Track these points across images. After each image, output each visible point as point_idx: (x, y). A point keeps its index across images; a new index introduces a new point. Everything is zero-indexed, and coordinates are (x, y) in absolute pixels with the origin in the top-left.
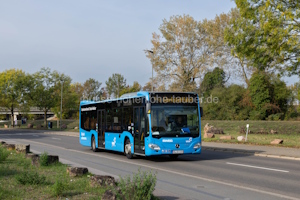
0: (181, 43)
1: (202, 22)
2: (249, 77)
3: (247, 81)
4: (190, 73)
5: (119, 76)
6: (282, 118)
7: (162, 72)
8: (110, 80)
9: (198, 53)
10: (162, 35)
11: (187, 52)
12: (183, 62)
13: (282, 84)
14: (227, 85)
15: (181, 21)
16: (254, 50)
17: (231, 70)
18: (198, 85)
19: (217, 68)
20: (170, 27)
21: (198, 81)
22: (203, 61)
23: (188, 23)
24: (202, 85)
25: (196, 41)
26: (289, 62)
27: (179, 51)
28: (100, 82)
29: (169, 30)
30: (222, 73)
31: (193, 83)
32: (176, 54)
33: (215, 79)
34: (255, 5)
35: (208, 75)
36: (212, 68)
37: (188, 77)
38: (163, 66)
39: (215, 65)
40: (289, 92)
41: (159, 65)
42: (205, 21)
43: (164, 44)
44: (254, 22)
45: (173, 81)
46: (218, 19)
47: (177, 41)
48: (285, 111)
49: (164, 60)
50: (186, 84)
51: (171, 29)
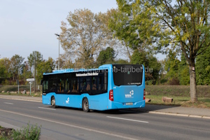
0: (83, 29)
1: (98, 14)
2: (131, 54)
3: (130, 57)
4: (89, 51)
5: (38, 53)
6: (154, 83)
7: (69, 50)
8: (31, 55)
9: (95, 37)
10: (68, 23)
11: (87, 36)
12: (84, 42)
13: (155, 59)
14: (115, 59)
15: (83, 13)
16: (129, 35)
17: (119, 49)
18: (95, 60)
19: (109, 48)
20: (75, 17)
21: (95, 57)
22: (99, 42)
23: (88, 14)
24: (97, 60)
25: (94, 28)
26: (155, 43)
27: (81, 35)
28: (23, 57)
29: (74, 19)
30: (112, 51)
31: (92, 58)
32: (79, 37)
33: (107, 56)
34: (130, 3)
35: (102, 52)
36: (105, 47)
37: (87, 54)
38: (69, 46)
39: (108, 46)
40: (159, 65)
41: (66, 45)
42: (100, 13)
43: (70, 30)
44: (129, 15)
45: (76, 57)
46: (109, 13)
47: (80, 28)
48: (156, 78)
49: (70, 42)
50: (86, 59)
51: (75, 19)
